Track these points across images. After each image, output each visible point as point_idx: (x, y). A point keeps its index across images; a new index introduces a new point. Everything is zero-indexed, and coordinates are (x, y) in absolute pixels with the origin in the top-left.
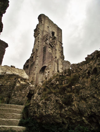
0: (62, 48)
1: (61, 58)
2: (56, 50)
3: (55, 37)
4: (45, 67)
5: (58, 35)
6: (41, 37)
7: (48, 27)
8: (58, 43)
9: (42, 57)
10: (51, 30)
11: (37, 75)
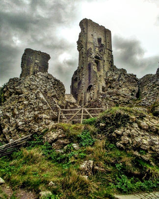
0: (112, 56)
1: (111, 70)
2: (104, 61)
3: (102, 44)
4: (91, 86)
5: (105, 41)
6: (85, 51)
7: (92, 35)
8: (107, 51)
9: (88, 75)
10: (96, 37)
11: (85, 94)
